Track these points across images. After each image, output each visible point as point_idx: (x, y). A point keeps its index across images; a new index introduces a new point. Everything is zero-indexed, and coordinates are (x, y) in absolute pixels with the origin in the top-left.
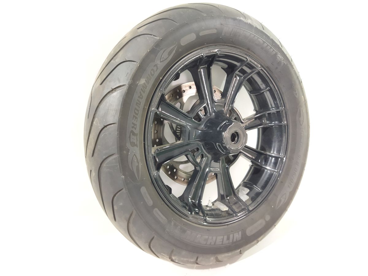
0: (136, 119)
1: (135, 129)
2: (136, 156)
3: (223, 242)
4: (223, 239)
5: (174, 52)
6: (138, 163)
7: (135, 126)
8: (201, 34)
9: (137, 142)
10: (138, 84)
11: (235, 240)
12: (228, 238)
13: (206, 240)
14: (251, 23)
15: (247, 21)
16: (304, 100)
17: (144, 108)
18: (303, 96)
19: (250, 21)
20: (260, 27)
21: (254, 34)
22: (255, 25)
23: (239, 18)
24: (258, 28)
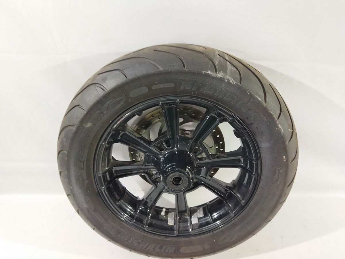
0: (83, 151)
1: (82, 158)
2: (81, 176)
3: (154, 249)
4: (155, 247)
5: (122, 102)
6: (84, 180)
7: (82, 156)
8: (154, 87)
9: (83, 166)
10: (85, 126)
11: (167, 251)
14: (222, 77)
15: (216, 75)
16: (285, 160)
17: (92, 143)
18: (284, 157)
19: (222, 74)
20: (235, 81)
21: (224, 89)
22: (227, 80)
23: (205, 72)
24: (232, 82)
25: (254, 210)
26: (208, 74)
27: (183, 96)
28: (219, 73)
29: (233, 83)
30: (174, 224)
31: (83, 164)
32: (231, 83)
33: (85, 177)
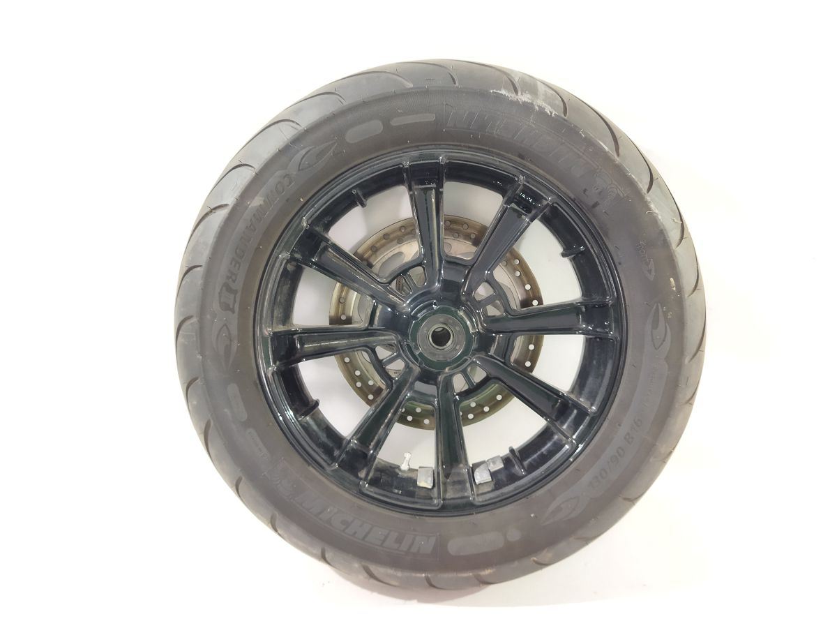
0: (237, 265)
1: (234, 281)
2: (227, 328)
3: (384, 541)
4: (386, 537)
5: (330, 153)
6: (231, 340)
7: (234, 278)
8: (395, 122)
9: (234, 304)
10: (249, 205)
11: (414, 550)
12: (399, 540)
13: (346, 524)
14: (529, 101)
15: (517, 97)
16: (674, 289)
17: (258, 248)
18: (672, 279)
19: (529, 96)
20: (555, 110)
21: (533, 126)
22: (539, 106)
23: (495, 91)
24: (549, 112)
25: (619, 425)
26: (502, 94)
27: (452, 147)
28: (522, 94)
29: (551, 113)
30: (432, 485)
31: (235, 297)
32: (546, 114)
33: (234, 331)
